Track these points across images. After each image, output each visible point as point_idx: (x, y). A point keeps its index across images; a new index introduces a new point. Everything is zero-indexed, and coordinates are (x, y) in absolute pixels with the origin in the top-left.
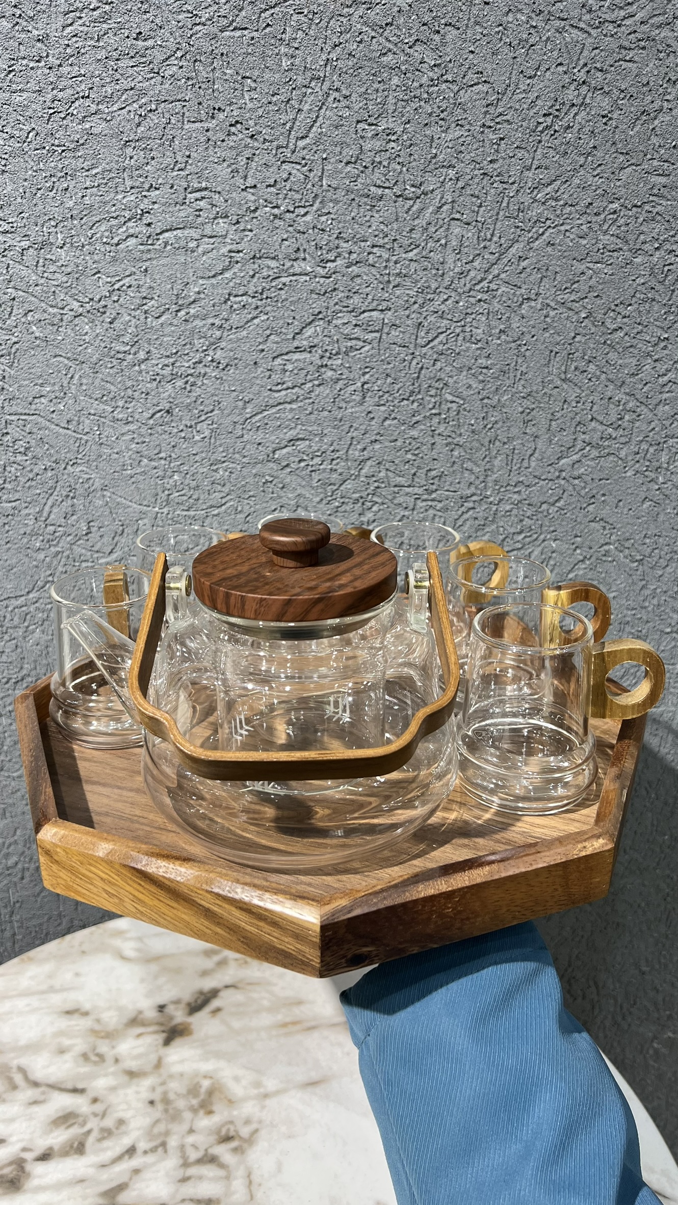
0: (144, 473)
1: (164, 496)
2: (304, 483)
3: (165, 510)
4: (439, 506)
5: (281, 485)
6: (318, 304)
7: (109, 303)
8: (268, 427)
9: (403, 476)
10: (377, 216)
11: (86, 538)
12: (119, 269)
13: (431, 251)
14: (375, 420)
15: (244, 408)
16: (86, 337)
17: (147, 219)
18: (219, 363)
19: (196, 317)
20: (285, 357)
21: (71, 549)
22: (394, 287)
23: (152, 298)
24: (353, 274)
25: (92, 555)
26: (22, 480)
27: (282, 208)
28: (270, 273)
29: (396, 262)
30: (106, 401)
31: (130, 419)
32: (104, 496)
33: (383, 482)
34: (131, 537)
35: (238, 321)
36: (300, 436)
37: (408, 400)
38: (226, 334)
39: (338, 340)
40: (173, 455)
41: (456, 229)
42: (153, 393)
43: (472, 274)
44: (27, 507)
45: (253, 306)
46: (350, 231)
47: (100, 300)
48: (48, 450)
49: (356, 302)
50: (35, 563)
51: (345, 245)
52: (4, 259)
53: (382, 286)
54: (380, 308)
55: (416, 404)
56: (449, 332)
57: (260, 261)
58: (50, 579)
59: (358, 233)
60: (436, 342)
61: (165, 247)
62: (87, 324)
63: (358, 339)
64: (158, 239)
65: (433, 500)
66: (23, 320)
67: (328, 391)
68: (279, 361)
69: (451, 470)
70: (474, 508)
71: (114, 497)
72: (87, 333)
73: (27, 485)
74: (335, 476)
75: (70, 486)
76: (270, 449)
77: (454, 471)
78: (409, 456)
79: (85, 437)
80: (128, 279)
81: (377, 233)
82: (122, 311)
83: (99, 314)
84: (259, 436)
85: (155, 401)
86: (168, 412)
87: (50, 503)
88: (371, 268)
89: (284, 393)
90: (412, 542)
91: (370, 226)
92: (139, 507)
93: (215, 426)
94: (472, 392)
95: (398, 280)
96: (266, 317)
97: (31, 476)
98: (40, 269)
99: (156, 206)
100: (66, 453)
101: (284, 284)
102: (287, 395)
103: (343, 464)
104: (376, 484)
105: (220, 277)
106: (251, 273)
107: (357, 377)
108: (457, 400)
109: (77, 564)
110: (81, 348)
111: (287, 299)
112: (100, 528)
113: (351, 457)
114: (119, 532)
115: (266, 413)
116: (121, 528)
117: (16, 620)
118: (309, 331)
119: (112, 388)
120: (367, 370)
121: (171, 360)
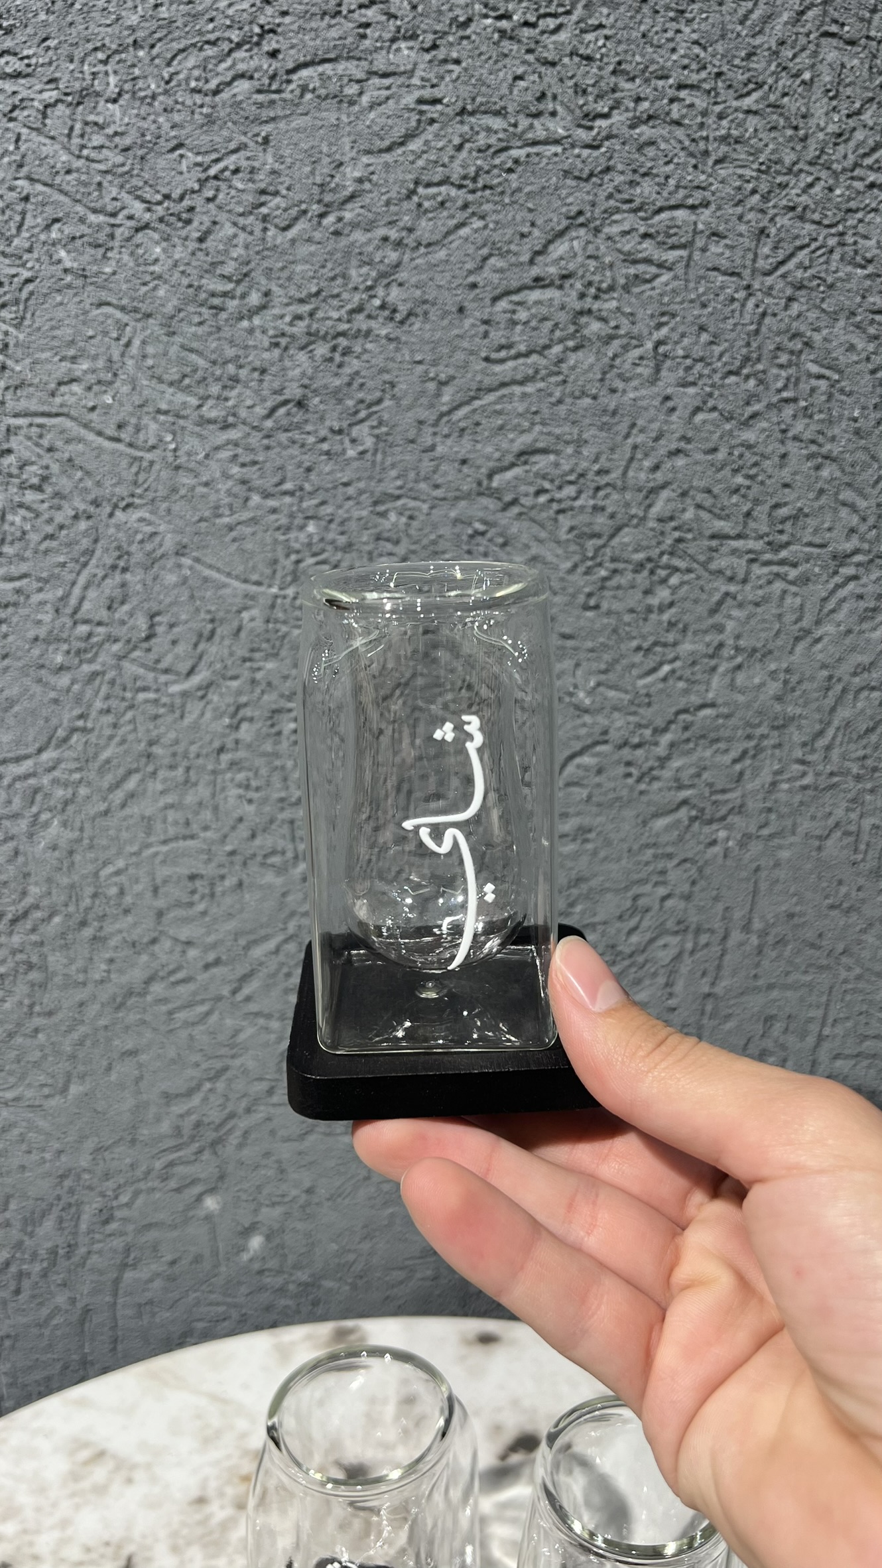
0: (254, 521)
1: (288, 563)
2: (543, 535)
3: (290, 591)
4: (793, 573)
5: (500, 540)
6: (577, 197)
7: (198, 201)
8: (478, 429)
9: (727, 518)
10: (687, 30)
11: (145, 645)
12: (217, 139)
13: (785, 94)
14: (677, 413)
15: (438, 395)
16: (156, 268)
17: (270, 44)
18: (395, 311)
19: (354, 225)
20: (515, 298)
21: (119, 668)
22: (717, 162)
23: (276, 193)
24: (642, 140)
25: (156, 680)
26: (34, 537)
27: (515, 18)
28: (493, 140)
29: (721, 117)
30: (189, 386)
31: (231, 419)
32: (179, 566)
33: (689, 530)
34: (227, 642)
35: (432, 232)
36: (540, 445)
37: (736, 373)
38: (406, 257)
39: (611, 266)
40: (308, 487)
41: (831, 53)
42: (274, 369)
43: (859, 135)
44: (40, 590)
45: (460, 203)
46: (638, 58)
47: (182, 198)
48: (81, 480)
49: (647, 192)
50: (53, 695)
51: (628, 86)
52: (11, 125)
53: (693, 161)
54: (690, 201)
55: (752, 382)
56: (814, 246)
57: (473, 120)
58: (80, 723)
59: (653, 62)
60: (791, 265)
61: (302, 96)
62: (157, 243)
63: (647, 261)
64: (289, 82)
65: (782, 562)
66: (43, 237)
67: (592, 359)
68: (503, 304)
69: (816, 505)
70: (855, 578)
71: (199, 567)
72: (156, 261)
73: (43, 547)
74: (601, 520)
75: (119, 548)
76: (484, 470)
77: (821, 508)
78: (739, 480)
79: (149, 456)
80: (233, 157)
81: (686, 61)
82: (222, 217)
83: (180, 224)
84: (464, 447)
85: (276, 385)
86: (300, 404)
87: (82, 581)
88: (674, 128)
89: (510, 364)
90: (742, 643)
91: (674, 50)
92: (244, 586)
93: (384, 429)
94: (855, 358)
95: (724, 149)
96: (480, 224)
97: (49, 529)
98: (76, 141)
99: (287, 20)
100: (114, 485)
101: (516, 161)
102: (515, 369)
103: (615, 496)
104: (677, 534)
105: (400, 151)
106: (457, 141)
107: (645, 332)
108: (827, 373)
109: (128, 695)
110: (144, 289)
111: (519, 190)
112: (172, 626)
113: (631, 482)
114: (206, 633)
115: (477, 403)
116: (210, 626)
117: (17, 802)
118: (560, 248)
119: (201, 362)
120: (664, 319)
121: (307, 308)
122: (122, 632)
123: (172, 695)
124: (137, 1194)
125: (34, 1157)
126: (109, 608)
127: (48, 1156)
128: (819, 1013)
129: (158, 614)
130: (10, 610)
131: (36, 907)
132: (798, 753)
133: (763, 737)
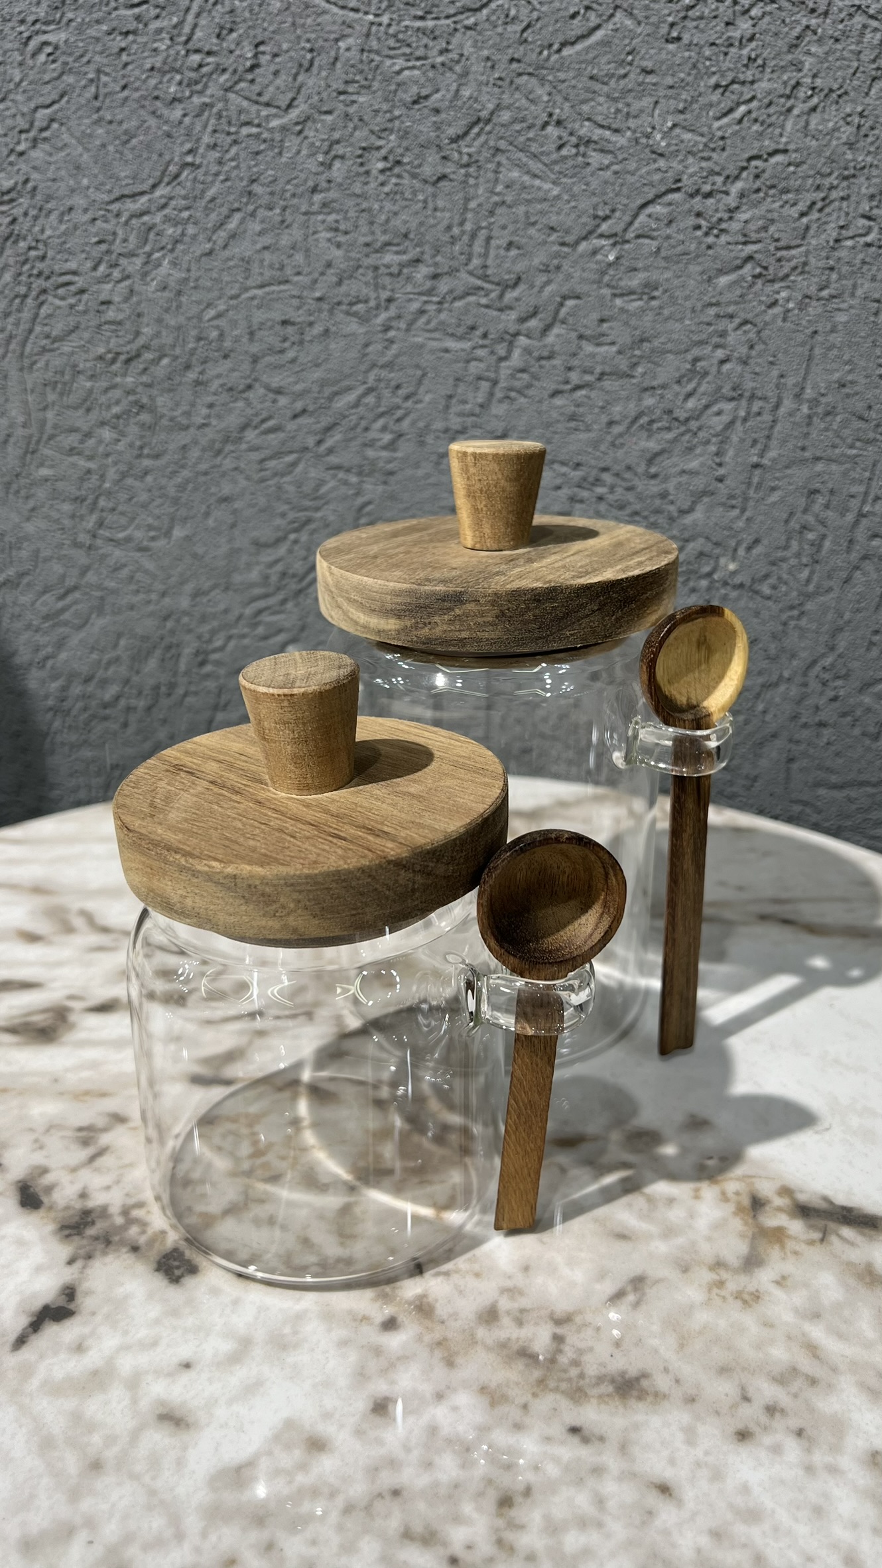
3: (385, 19)
11: (250, 77)
21: (226, 101)
25: (258, 111)
50: (166, 128)
58: (190, 159)
92: (341, 12)
109: (233, 129)
112: (275, 55)
122: (228, 62)
123: (271, 130)
124: (230, 638)
125: (141, 596)
126: (218, 36)
127: (154, 596)
128: (862, 489)
129: (262, 43)
130: (131, 37)
131: (146, 347)
132: (865, 206)
133: (832, 188)
